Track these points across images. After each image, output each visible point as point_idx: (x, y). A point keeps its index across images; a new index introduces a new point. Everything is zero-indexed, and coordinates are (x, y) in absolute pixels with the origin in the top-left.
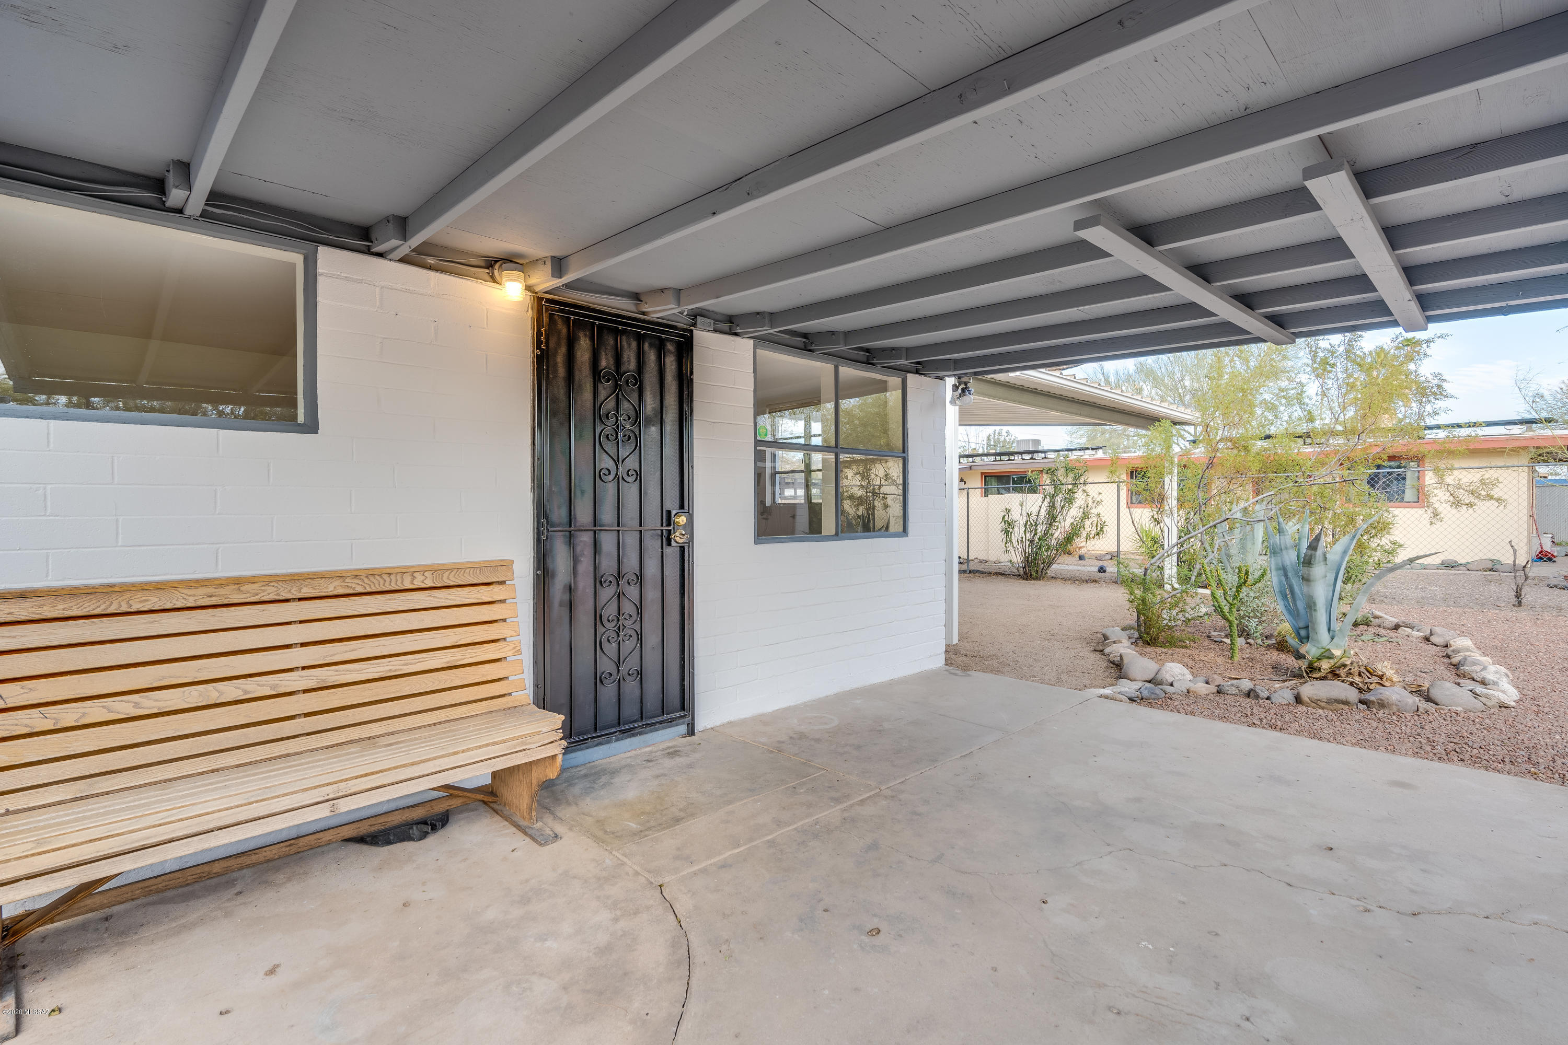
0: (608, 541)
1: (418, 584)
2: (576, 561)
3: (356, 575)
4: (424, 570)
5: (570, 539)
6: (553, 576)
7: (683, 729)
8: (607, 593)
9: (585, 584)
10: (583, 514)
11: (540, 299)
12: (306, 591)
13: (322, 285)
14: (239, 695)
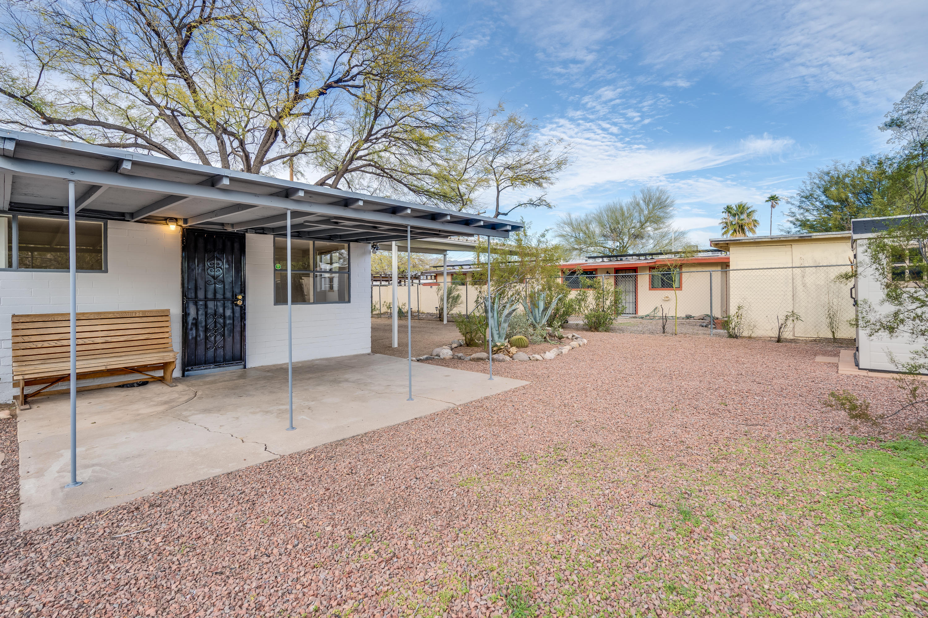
0: (211, 304)
1: (137, 315)
2: (198, 310)
3: (118, 313)
4: (139, 312)
5: (196, 304)
6: (189, 314)
7: (242, 366)
8: (210, 321)
9: (201, 318)
10: (201, 295)
11: (183, 229)
12: (102, 317)
13: (109, 231)
14: (83, 343)
